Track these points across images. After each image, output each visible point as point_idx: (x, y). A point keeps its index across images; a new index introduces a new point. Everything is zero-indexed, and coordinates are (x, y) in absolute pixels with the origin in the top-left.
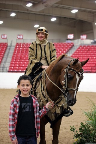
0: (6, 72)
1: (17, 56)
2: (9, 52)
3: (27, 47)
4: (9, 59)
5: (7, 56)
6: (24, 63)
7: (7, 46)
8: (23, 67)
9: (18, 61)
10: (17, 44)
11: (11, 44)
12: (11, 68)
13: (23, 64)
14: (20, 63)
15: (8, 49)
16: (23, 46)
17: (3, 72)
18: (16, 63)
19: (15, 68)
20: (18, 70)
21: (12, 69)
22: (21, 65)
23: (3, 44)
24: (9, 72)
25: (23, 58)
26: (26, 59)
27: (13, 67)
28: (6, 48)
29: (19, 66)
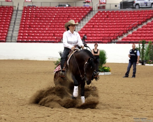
0: (15, 42)
1: (25, 23)
2: (16, 19)
3: (37, 11)
4: (17, 27)
5: (15, 23)
6: (34, 31)
7: (13, 11)
8: (32, 36)
9: (27, 30)
10: (25, 8)
11: (18, 8)
12: (19, 37)
13: (32, 33)
14: (29, 31)
15: (14, 15)
16: (32, 11)
17: (11, 42)
18: (25, 31)
19: (24, 37)
20: (28, 40)
21: (21, 38)
22: (31, 34)
23: (8, 8)
24: (18, 42)
25: (32, 26)
26: (36, 27)
27: (22, 36)
28: (12, 13)
29: (29, 35)
